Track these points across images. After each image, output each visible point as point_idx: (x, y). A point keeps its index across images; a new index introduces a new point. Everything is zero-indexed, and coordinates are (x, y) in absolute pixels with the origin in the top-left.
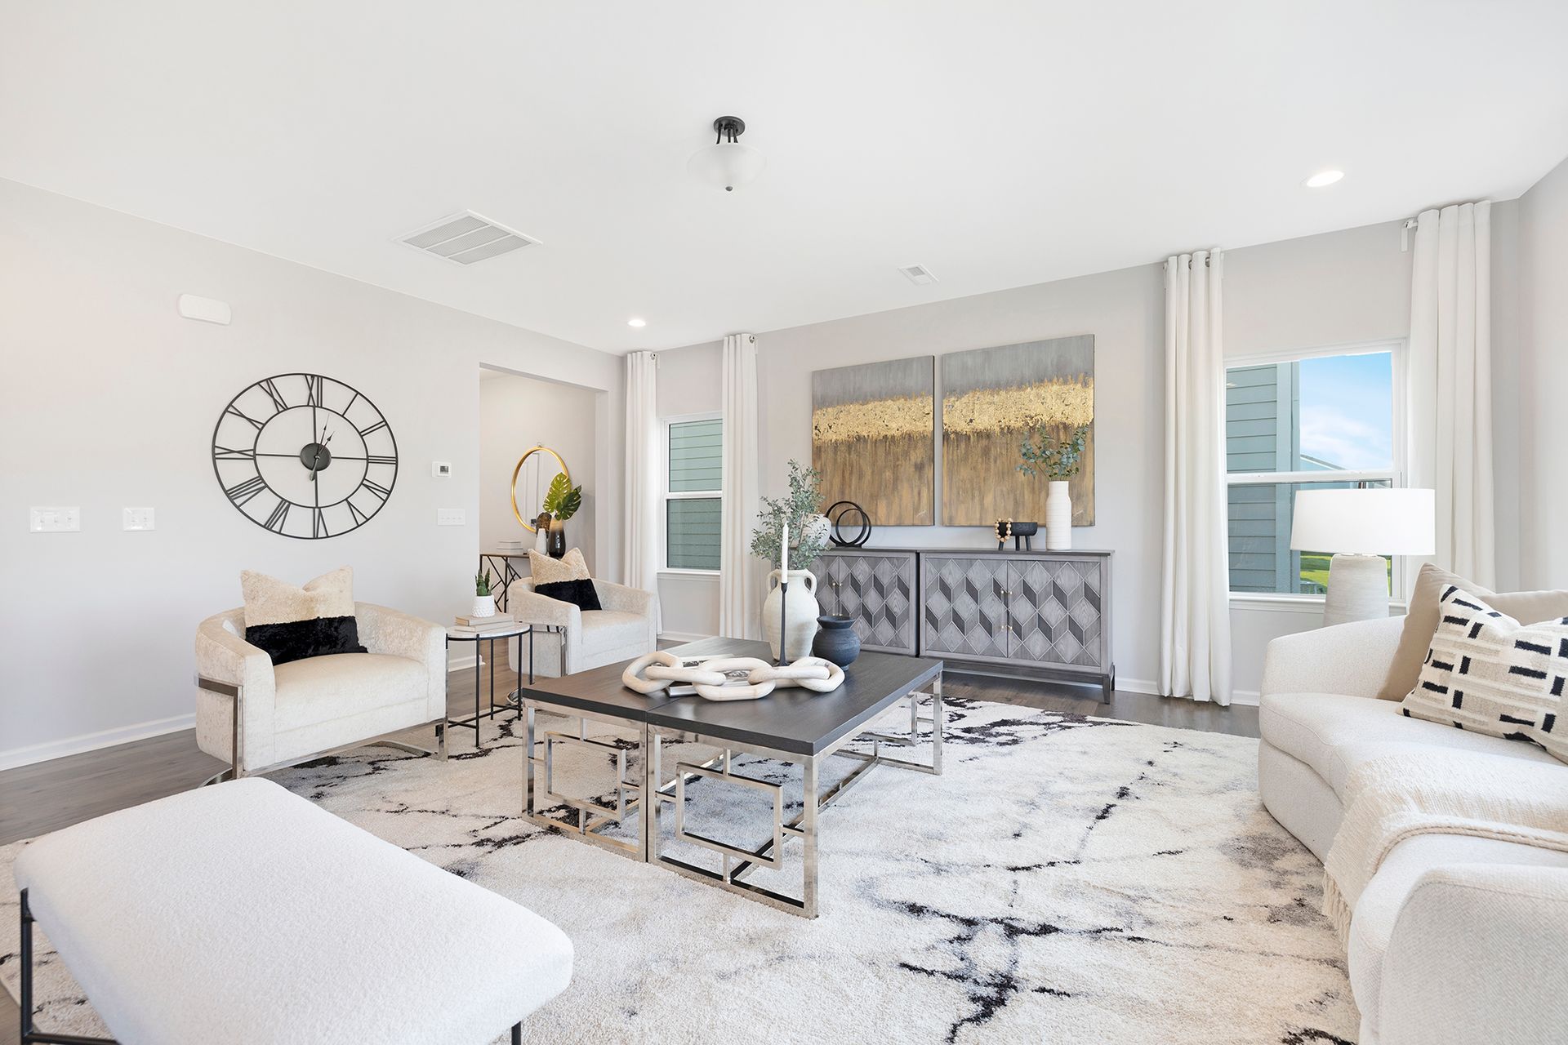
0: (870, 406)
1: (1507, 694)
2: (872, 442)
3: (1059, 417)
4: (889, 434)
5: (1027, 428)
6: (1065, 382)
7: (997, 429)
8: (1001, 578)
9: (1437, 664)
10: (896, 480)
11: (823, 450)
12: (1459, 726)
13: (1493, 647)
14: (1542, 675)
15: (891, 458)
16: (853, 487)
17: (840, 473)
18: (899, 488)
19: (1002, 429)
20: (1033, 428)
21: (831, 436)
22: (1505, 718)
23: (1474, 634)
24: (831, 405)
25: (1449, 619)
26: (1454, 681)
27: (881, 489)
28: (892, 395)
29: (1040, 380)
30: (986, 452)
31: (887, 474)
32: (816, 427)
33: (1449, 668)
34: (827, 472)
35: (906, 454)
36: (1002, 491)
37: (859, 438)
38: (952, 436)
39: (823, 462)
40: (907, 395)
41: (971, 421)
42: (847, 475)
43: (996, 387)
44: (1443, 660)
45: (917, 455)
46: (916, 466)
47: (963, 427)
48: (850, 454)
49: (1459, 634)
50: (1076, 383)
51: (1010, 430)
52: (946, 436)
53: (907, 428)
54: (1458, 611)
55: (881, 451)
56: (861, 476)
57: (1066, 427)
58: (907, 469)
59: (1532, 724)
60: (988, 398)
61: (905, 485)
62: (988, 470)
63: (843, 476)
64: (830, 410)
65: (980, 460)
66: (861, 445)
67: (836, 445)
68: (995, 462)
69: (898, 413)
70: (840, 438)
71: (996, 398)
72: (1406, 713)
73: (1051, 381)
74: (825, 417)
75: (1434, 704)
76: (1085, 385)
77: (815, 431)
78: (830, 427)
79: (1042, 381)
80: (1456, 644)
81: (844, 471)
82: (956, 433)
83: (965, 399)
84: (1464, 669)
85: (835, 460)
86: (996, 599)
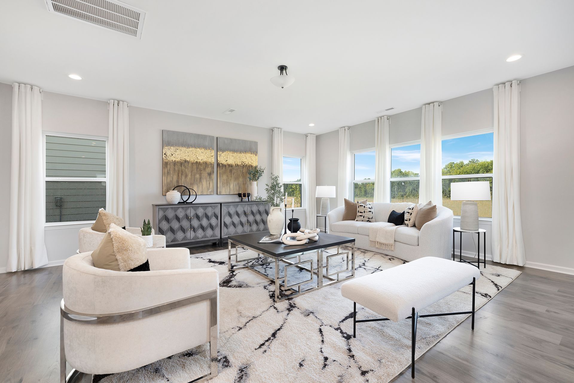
0: (191, 149)
1: (369, 215)
2: (191, 163)
3: (250, 163)
4: (198, 161)
5: (242, 165)
6: (252, 154)
7: (234, 165)
8: (246, 209)
9: (360, 212)
10: (200, 178)
11: (168, 164)
12: (362, 221)
13: (367, 209)
14: (371, 212)
15: (199, 170)
16: (183, 180)
17: (177, 174)
18: (202, 181)
19: (236, 164)
20: (244, 165)
21: (173, 159)
22: (369, 218)
23: (364, 207)
24: (172, 145)
25: (360, 206)
26: (363, 214)
27: (195, 181)
28: (199, 147)
29: (245, 152)
30: (231, 171)
31: (197, 176)
32: (165, 154)
33: (362, 213)
34: (170, 173)
35: (205, 169)
36: (235, 184)
37: (186, 161)
38: (221, 165)
39: (168, 169)
40: (205, 148)
41: (227, 161)
42: (180, 175)
43: (234, 151)
44: (361, 212)
45: (209, 170)
46: (208, 173)
47: (224, 162)
48: (181, 167)
49: (362, 207)
50: (254, 154)
51: (238, 165)
52: (218, 164)
53: (205, 160)
54: (361, 204)
55: (195, 167)
56: (186, 176)
57: (252, 166)
58: (205, 174)
59: (370, 218)
60: (232, 154)
61: (205, 181)
62: (231, 177)
63: (178, 176)
64: (172, 148)
65: (229, 173)
66: (186, 164)
67: (175, 163)
68: (234, 174)
69: (201, 154)
70: (177, 160)
71: (234, 155)
72: (357, 221)
73: (248, 152)
74: (169, 151)
75: (361, 218)
76: (256, 155)
77: (164, 156)
78: (172, 155)
79: (246, 152)
80: (363, 209)
81: (178, 174)
82: (222, 164)
83: (225, 153)
84: (364, 213)
85: (175, 169)
86: (244, 216)
